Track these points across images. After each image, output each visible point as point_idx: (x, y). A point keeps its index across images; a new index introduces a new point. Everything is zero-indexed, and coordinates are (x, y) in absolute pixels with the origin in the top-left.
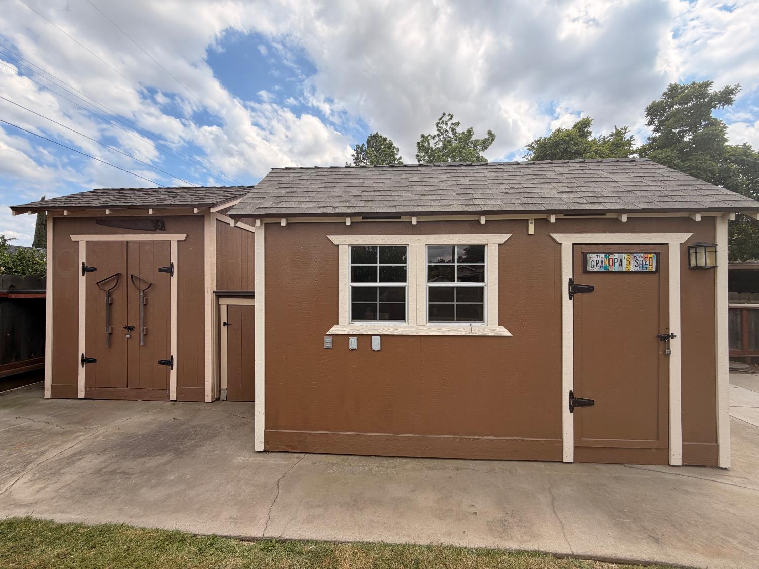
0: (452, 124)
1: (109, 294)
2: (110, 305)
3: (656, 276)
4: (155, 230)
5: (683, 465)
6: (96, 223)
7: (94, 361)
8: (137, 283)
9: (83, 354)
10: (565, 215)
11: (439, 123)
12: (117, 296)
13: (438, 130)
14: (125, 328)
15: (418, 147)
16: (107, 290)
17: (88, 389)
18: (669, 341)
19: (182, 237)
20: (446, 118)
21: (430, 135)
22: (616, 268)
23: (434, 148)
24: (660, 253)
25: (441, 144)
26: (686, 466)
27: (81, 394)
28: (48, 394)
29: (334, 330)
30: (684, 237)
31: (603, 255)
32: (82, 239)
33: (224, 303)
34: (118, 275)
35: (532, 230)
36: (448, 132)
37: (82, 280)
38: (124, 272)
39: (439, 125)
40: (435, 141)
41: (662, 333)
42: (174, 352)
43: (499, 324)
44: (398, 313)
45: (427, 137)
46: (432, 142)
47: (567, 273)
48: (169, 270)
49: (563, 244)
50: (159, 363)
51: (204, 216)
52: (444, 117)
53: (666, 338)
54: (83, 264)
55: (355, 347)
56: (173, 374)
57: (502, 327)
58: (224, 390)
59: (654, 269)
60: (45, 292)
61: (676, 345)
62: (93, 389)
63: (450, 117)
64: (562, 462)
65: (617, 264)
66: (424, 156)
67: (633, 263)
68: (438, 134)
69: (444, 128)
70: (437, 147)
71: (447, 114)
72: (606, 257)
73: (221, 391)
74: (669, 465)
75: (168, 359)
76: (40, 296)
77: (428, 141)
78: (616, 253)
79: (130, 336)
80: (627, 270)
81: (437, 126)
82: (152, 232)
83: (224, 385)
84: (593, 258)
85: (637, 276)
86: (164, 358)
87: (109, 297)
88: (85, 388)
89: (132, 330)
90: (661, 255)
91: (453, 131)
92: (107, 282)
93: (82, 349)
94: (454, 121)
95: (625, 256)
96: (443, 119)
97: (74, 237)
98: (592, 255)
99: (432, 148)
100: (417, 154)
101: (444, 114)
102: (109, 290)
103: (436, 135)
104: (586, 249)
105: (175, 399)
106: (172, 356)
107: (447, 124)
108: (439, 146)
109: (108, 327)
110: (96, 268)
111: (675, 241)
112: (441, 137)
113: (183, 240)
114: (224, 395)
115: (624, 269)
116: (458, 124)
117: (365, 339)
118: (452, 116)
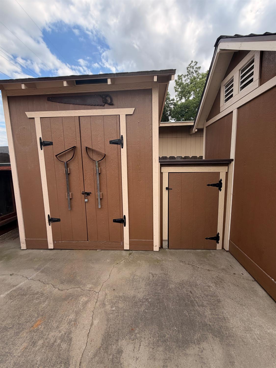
0: (196, 68)
1: (67, 165)
2: (68, 174)
4: (104, 106)
6: (48, 100)
7: (58, 220)
8: (91, 154)
9: (49, 215)
11: (189, 67)
12: (74, 167)
13: (188, 72)
14: (83, 194)
15: (175, 83)
16: (65, 162)
17: (55, 242)
19: (130, 111)
20: (193, 64)
21: (182, 75)
23: (184, 84)
25: (189, 81)
27: (51, 246)
28: (23, 246)
32: (37, 115)
33: (167, 170)
34: (74, 148)
36: (193, 73)
37: (41, 153)
38: (78, 146)
39: (189, 69)
40: (185, 79)
42: (126, 212)
45: (181, 76)
46: (184, 79)
48: (119, 142)
50: (114, 222)
51: (151, 89)
52: (192, 63)
54: (40, 139)
56: (126, 229)
58: (165, 241)
60: (10, 165)
62: (60, 242)
63: (195, 63)
66: (178, 88)
68: (187, 75)
69: (191, 71)
70: (186, 82)
71: (194, 62)
73: (163, 242)
75: (122, 218)
76: (5, 168)
77: (181, 79)
79: (88, 200)
81: (187, 69)
82: (101, 107)
83: (165, 237)
86: (118, 217)
87: (67, 167)
88: (53, 241)
89: (89, 195)
91: (196, 72)
92: (64, 155)
93: (47, 212)
94: (198, 66)
96: (191, 65)
97: (29, 114)
99: (183, 83)
100: (175, 86)
101: (192, 62)
102: (67, 162)
103: (186, 75)
105: (129, 249)
106: (125, 216)
107: (193, 68)
108: (188, 82)
109: (68, 193)
110: (52, 142)
112: (189, 76)
113: (132, 114)
114: (165, 244)
116: (200, 68)
118: (197, 63)
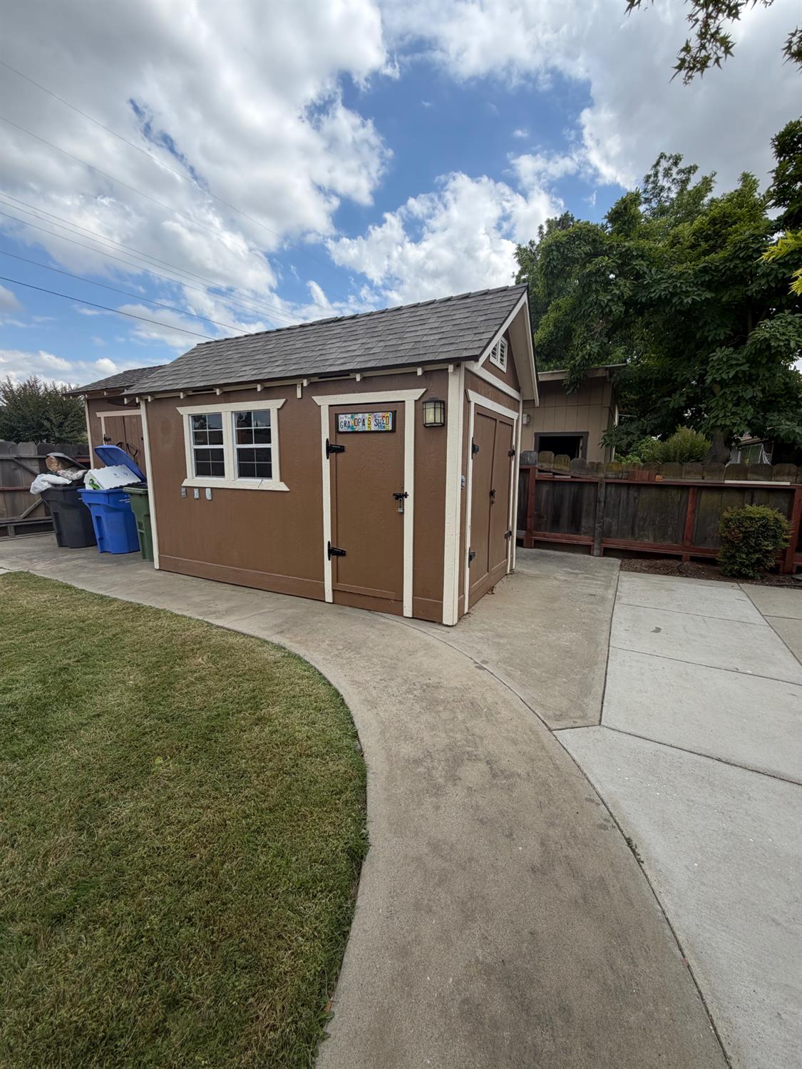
3: (392, 436)
5: (413, 618)
10: (320, 378)
18: (403, 499)
22: (359, 428)
24: (396, 410)
26: (415, 618)
29: (186, 483)
30: (418, 393)
31: (349, 416)
35: (299, 395)
41: (398, 492)
43: (281, 481)
44: (220, 472)
47: (325, 435)
49: (322, 407)
53: (401, 496)
55: (198, 497)
57: (283, 483)
59: (390, 428)
61: (409, 504)
64: (324, 601)
65: (361, 424)
67: (373, 423)
72: (352, 417)
74: (403, 616)
78: (360, 413)
80: (369, 430)
84: (342, 418)
85: (377, 435)
90: (397, 413)
95: (367, 415)
98: (342, 416)
104: (338, 410)
111: (410, 397)
115: (367, 429)
117: (202, 489)
